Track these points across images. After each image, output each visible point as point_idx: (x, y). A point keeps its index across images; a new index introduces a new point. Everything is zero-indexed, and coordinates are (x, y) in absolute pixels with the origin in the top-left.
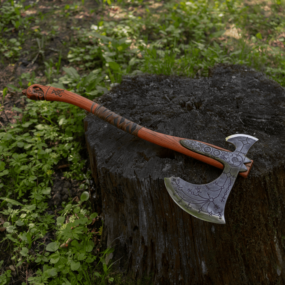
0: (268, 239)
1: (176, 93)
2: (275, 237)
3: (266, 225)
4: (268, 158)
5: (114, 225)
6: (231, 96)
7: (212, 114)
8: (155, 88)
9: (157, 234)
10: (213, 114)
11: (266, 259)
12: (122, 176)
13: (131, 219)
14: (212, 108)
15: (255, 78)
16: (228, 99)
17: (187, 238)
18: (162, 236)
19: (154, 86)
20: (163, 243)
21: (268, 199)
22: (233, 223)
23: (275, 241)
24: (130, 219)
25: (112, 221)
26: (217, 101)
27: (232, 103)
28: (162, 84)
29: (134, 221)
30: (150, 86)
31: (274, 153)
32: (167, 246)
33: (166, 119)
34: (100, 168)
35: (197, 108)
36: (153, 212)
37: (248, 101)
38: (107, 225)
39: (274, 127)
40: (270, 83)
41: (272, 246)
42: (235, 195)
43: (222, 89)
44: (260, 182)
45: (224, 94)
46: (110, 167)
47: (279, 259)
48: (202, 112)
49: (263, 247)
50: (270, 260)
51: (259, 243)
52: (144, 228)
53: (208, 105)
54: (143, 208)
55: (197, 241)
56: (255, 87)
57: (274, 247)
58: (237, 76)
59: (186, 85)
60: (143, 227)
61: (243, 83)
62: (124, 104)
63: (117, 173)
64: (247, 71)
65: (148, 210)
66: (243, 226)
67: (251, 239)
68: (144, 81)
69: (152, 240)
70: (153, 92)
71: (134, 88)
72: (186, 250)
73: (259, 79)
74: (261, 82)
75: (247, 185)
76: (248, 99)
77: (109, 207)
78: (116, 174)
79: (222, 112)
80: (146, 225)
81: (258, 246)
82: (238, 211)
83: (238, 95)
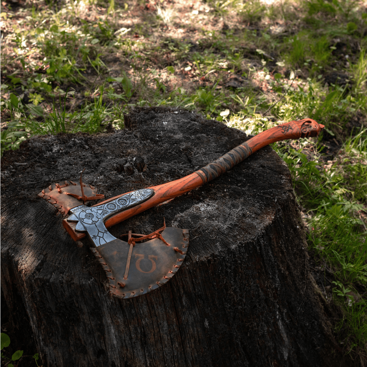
0: (271, 317)
1: (101, 156)
2: (277, 313)
3: (267, 301)
4: (253, 216)
5: (63, 359)
6: (174, 148)
7: (161, 175)
8: (62, 153)
9: (133, 352)
10: (163, 175)
11: (270, 344)
12: (74, 283)
13: (94, 342)
14: (158, 167)
15: (192, 120)
16: (173, 153)
17: (175, 346)
18: (140, 353)
19: (61, 151)
20: (142, 362)
21: (265, 267)
22: (230, 308)
23: (277, 317)
24: (91, 342)
25: (60, 354)
26: (160, 158)
27: (180, 156)
28: (70, 147)
29: (98, 344)
30: (54, 151)
31: (259, 208)
32: (148, 365)
33: (105, 192)
34: (33, 281)
35: (140, 170)
36: (124, 322)
37: (199, 150)
38: (51, 362)
39: (244, 177)
40: (213, 125)
41: (275, 325)
42: (229, 271)
43: (158, 141)
44: (254, 247)
45: (164, 147)
46: (49, 276)
47: (284, 339)
48: (148, 174)
49: (266, 328)
50: (275, 344)
51: (262, 325)
52: (113, 350)
53: (151, 164)
54: (109, 321)
55: (188, 346)
56: (198, 132)
57: (277, 325)
58: (169, 121)
59: (106, 142)
60: (112, 348)
61: (181, 129)
62: (29, 183)
63: (64, 281)
64: (178, 113)
65: (117, 322)
66: (242, 309)
67: (252, 323)
68: (42, 147)
69: (126, 362)
70: (64, 160)
71: (32, 159)
72: (174, 362)
73: (198, 122)
74: (203, 124)
75: (242, 255)
76: (198, 149)
77: (52, 335)
78: (63, 283)
79: (173, 170)
80: (116, 345)
81: (262, 329)
82: (234, 291)
83: (183, 146)
